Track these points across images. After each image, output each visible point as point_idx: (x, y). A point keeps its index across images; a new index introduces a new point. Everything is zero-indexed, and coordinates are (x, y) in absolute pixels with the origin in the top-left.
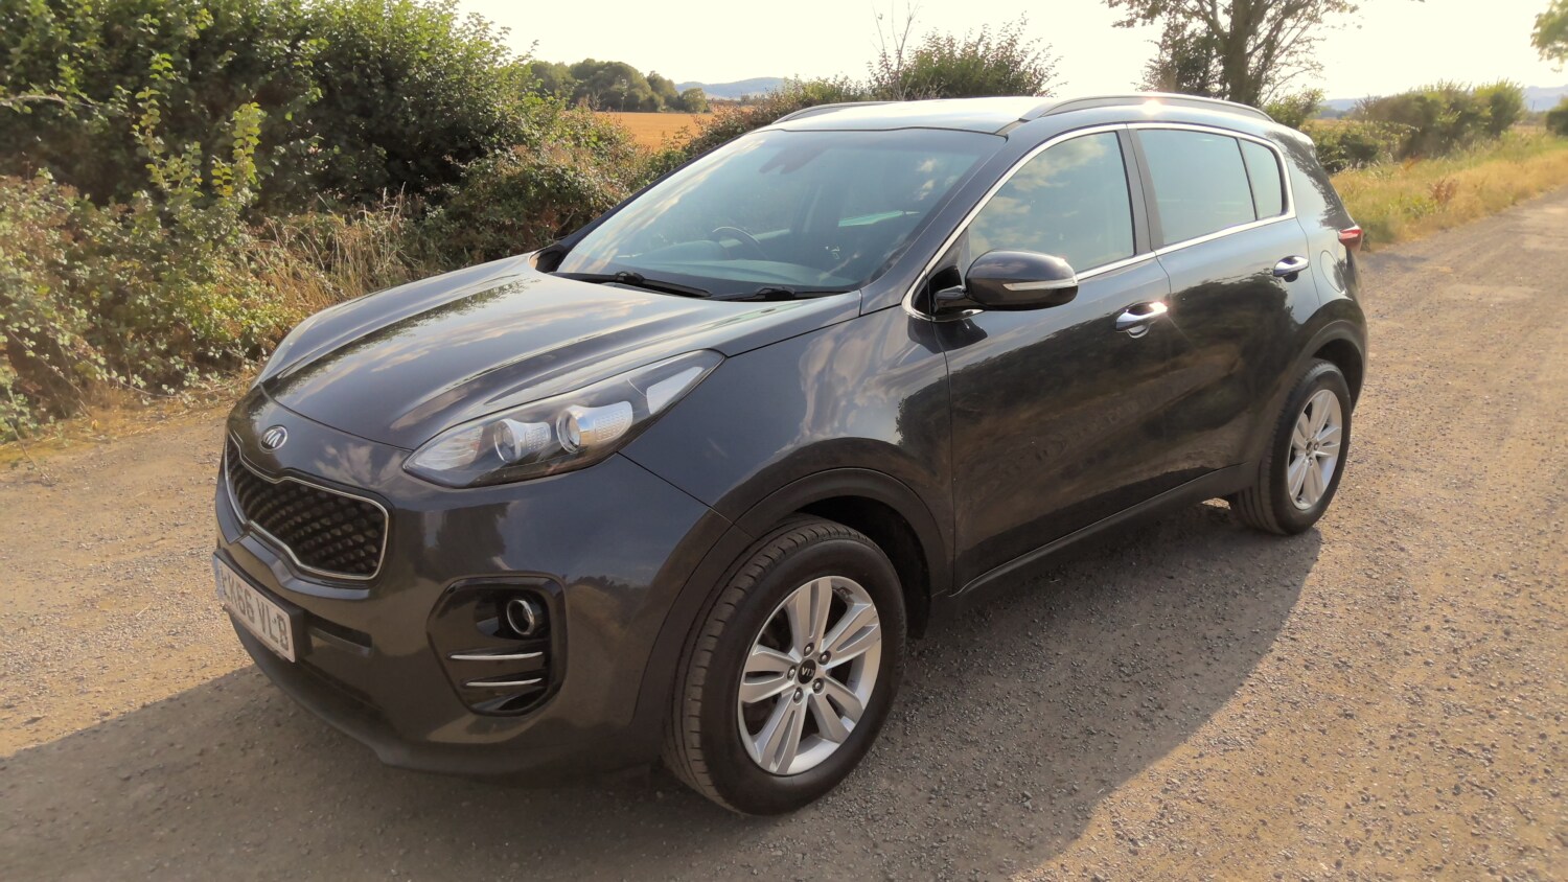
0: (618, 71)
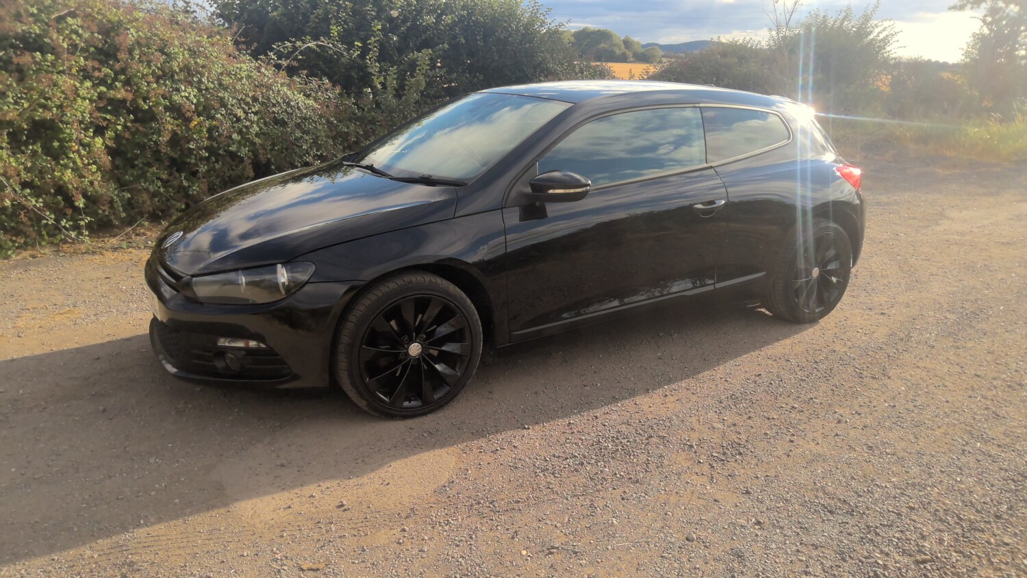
0: (604, 35)
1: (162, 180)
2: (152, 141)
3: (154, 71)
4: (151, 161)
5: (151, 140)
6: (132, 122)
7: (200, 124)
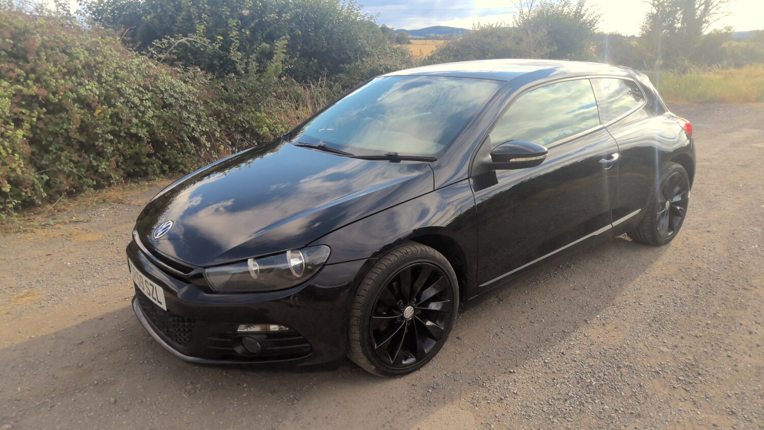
1: (73, 162)
2: (64, 129)
3: (59, 69)
4: (63, 146)
5: (62, 128)
6: (45, 114)
7: (103, 111)
